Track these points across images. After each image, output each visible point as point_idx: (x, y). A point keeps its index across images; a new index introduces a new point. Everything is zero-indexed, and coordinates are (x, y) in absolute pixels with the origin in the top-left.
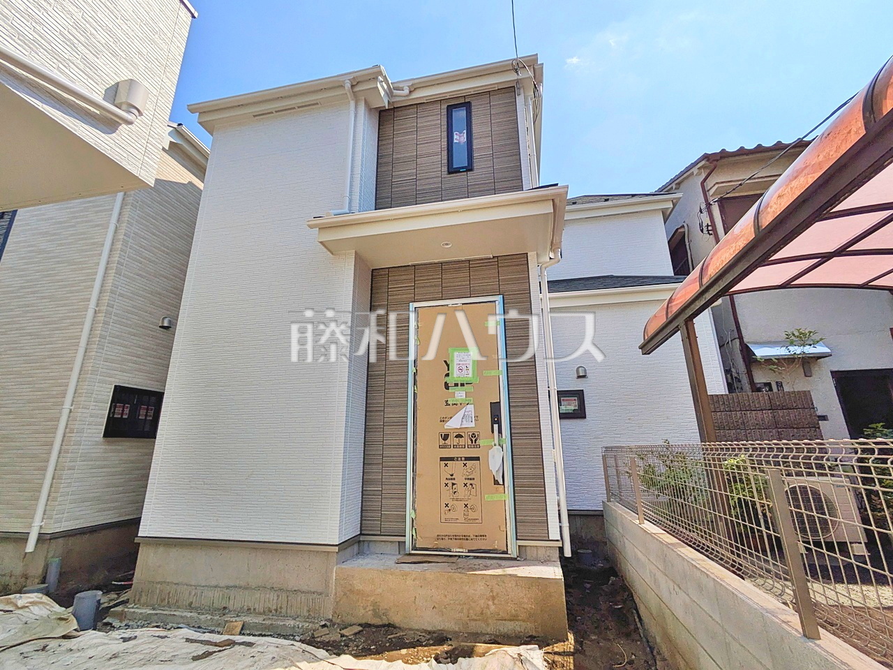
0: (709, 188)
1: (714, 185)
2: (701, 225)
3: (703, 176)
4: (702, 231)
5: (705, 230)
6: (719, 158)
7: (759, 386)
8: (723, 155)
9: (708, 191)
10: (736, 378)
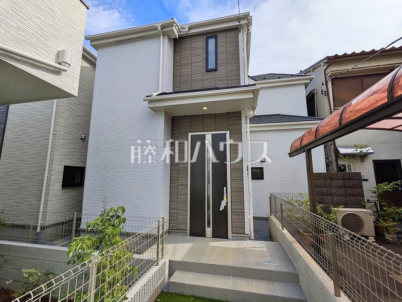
0: (327, 73)
1: (330, 72)
2: (322, 91)
3: (326, 67)
4: (322, 94)
5: (324, 93)
6: (334, 59)
7: (340, 166)
8: (336, 57)
9: (327, 74)
10: (330, 161)
